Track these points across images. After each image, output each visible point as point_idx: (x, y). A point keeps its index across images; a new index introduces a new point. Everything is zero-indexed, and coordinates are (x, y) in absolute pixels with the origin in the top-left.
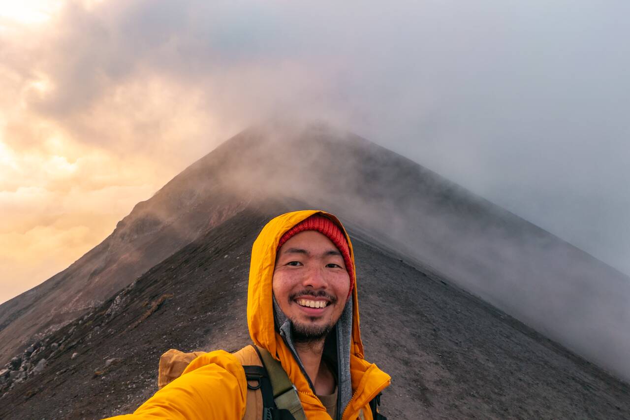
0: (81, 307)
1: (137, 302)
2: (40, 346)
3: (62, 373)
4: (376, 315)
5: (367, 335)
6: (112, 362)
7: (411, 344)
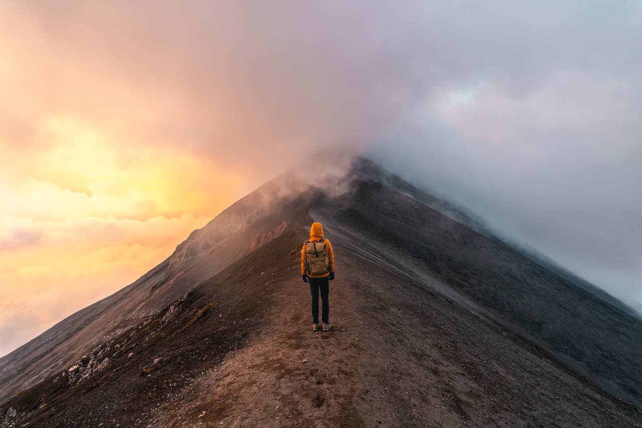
0: (143, 315)
1: (187, 311)
2: (107, 347)
3: (118, 370)
4: (399, 326)
5: (394, 343)
6: (159, 361)
7: (435, 354)
